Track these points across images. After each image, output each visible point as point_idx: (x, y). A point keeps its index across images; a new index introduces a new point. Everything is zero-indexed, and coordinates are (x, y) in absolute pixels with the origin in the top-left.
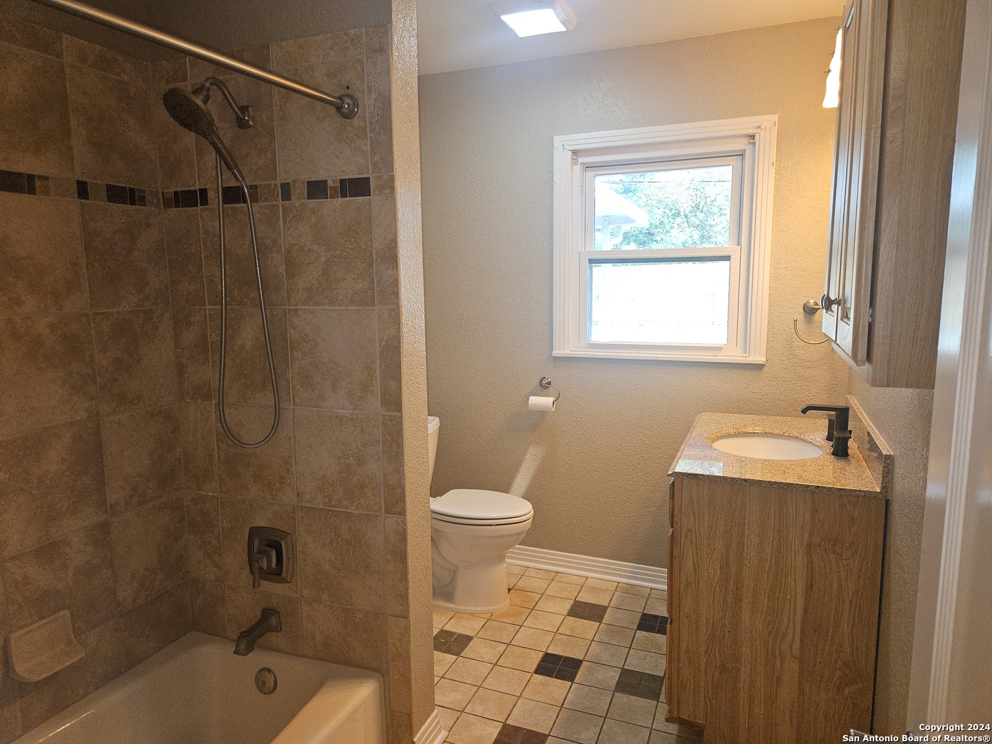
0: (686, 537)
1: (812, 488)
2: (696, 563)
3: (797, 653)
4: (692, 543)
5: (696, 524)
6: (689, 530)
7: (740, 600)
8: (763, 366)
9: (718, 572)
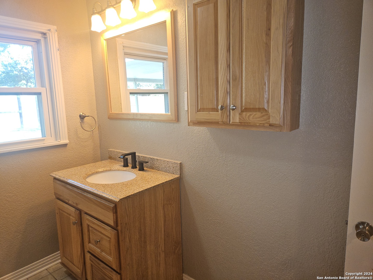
0: (125, 228)
1: (165, 183)
2: (130, 237)
3: (163, 249)
4: (127, 229)
5: (128, 219)
6: (126, 224)
7: (146, 242)
8: (67, 144)
9: (138, 236)
